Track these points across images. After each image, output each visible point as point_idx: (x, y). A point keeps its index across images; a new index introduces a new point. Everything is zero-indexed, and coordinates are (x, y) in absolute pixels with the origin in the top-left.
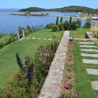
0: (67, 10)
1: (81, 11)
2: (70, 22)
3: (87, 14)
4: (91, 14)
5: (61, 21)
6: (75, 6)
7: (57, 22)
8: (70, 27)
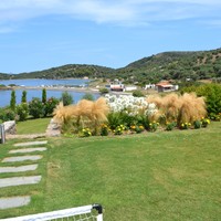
0: (58, 75)
1: (87, 75)
2: (44, 101)
3: (101, 80)
4: (108, 80)
5: (24, 101)
6: (74, 66)
7: (13, 101)
8: (43, 111)
